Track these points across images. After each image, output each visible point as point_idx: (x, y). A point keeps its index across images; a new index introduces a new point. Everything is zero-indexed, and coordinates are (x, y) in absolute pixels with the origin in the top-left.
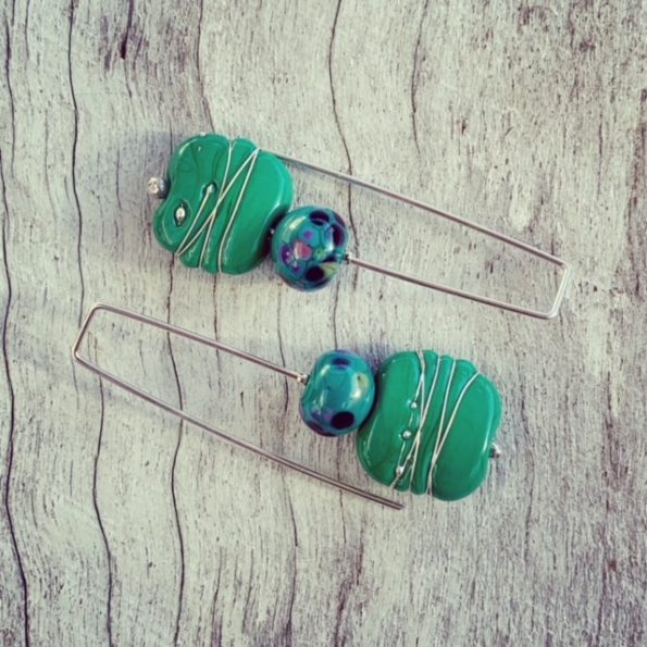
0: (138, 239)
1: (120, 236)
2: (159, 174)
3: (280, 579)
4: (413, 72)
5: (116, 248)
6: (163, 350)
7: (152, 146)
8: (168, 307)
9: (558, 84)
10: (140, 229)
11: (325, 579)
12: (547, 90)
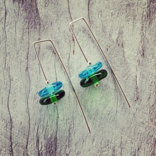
1: (16, 41)
2: (26, 26)
3: (54, 126)
4: (89, 2)
5: (15, 44)
6: (26, 69)
7: (24, 20)
8: (27, 59)
9: (124, 5)
10: (21, 40)
11: (65, 127)
12: (121, 6)
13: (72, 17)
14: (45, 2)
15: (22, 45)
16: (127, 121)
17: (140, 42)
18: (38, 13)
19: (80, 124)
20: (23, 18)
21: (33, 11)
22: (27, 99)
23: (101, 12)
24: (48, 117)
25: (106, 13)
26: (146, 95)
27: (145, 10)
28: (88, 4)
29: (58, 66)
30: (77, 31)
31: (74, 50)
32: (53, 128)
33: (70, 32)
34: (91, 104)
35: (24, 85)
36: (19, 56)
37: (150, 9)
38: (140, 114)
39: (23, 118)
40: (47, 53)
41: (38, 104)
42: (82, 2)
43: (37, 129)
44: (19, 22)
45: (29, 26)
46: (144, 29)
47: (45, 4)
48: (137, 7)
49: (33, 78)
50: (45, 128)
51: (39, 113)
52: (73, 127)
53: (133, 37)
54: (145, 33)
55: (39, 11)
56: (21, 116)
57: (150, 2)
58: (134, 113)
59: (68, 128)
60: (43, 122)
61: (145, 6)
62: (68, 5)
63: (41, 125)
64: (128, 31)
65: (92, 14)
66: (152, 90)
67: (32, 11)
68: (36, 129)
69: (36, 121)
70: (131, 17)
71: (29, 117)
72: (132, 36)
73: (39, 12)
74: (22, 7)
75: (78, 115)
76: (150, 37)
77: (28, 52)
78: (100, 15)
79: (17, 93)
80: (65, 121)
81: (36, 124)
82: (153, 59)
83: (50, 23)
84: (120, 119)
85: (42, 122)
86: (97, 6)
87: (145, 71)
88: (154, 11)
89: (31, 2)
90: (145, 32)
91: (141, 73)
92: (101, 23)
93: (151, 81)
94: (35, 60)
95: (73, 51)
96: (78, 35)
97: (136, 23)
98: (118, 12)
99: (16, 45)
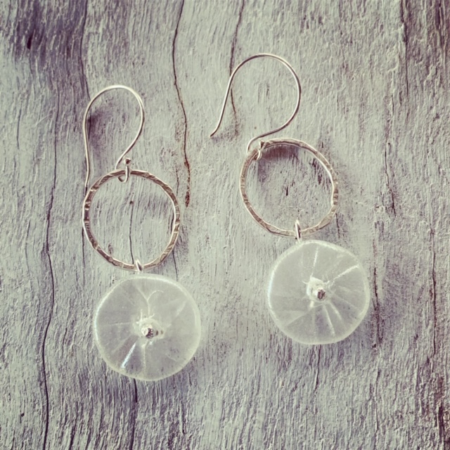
0: (30, 171)
1: (17, 168)
2: (49, 125)
3: (123, 429)
4: (231, 59)
5: (13, 176)
6: (43, 250)
7: (45, 106)
8: (48, 219)
9: (332, 67)
10: (32, 163)
11: (159, 429)
12: (325, 71)
13: (184, 98)
14: (107, 59)
15: (35, 178)
16: (350, 412)
17: (382, 169)
18: (85, 88)
19: (204, 420)
20: (42, 101)
21: (71, 84)
22: (42, 342)
23: (268, 86)
24: (104, 400)
25: (282, 87)
26: (406, 329)
27: (392, 79)
28: (229, 65)
29: (139, 241)
30: (199, 137)
31: (188, 193)
32: (120, 433)
33: (179, 140)
34: (238, 357)
35: (36, 297)
36: (24, 212)
37: (406, 76)
38: (388, 387)
39: (29, 400)
40: (109, 202)
41: (74, 358)
42: (211, 59)
43: (70, 436)
44: (28, 112)
45: (60, 125)
46: (394, 134)
47: (107, 64)
48: (371, 73)
49: (65, 277)
50: (95, 434)
51: (78, 384)
52: (181, 431)
53: (360, 156)
54: (396, 146)
55: (88, 83)
56: (22, 395)
57: (408, 59)
58: (370, 384)
59: (167, 435)
60: (91, 415)
61: (392, 70)
62: (174, 66)
63: (82, 423)
64: (344, 139)
65: (241, 92)
66: (423, 313)
67: (69, 82)
68: (67, 437)
69: (69, 412)
70: (352, 99)
71: (45, 397)
72: (358, 154)
73: (89, 86)
74: (39, 72)
75: (198, 391)
76: (411, 156)
77: (52, 198)
78: (263, 95)
79: (12, 322)
80: (158, 413)
81: (66, 419)
82: (423, 222)
83: (121, 116)
84: (329, 404)
85: (85, 414)
86: (255, 70)
87: (399, 255)
88: (418, 82)
89: (67, 58)
90: (397, 141)
91: (389, 261)
92: (268, 117)
93: (420, 285)
94: (71, 223)
95: (185, 195)
96: (202, 149)
97: (367, 118)
98: (316, 86)
99: (16, 178)
